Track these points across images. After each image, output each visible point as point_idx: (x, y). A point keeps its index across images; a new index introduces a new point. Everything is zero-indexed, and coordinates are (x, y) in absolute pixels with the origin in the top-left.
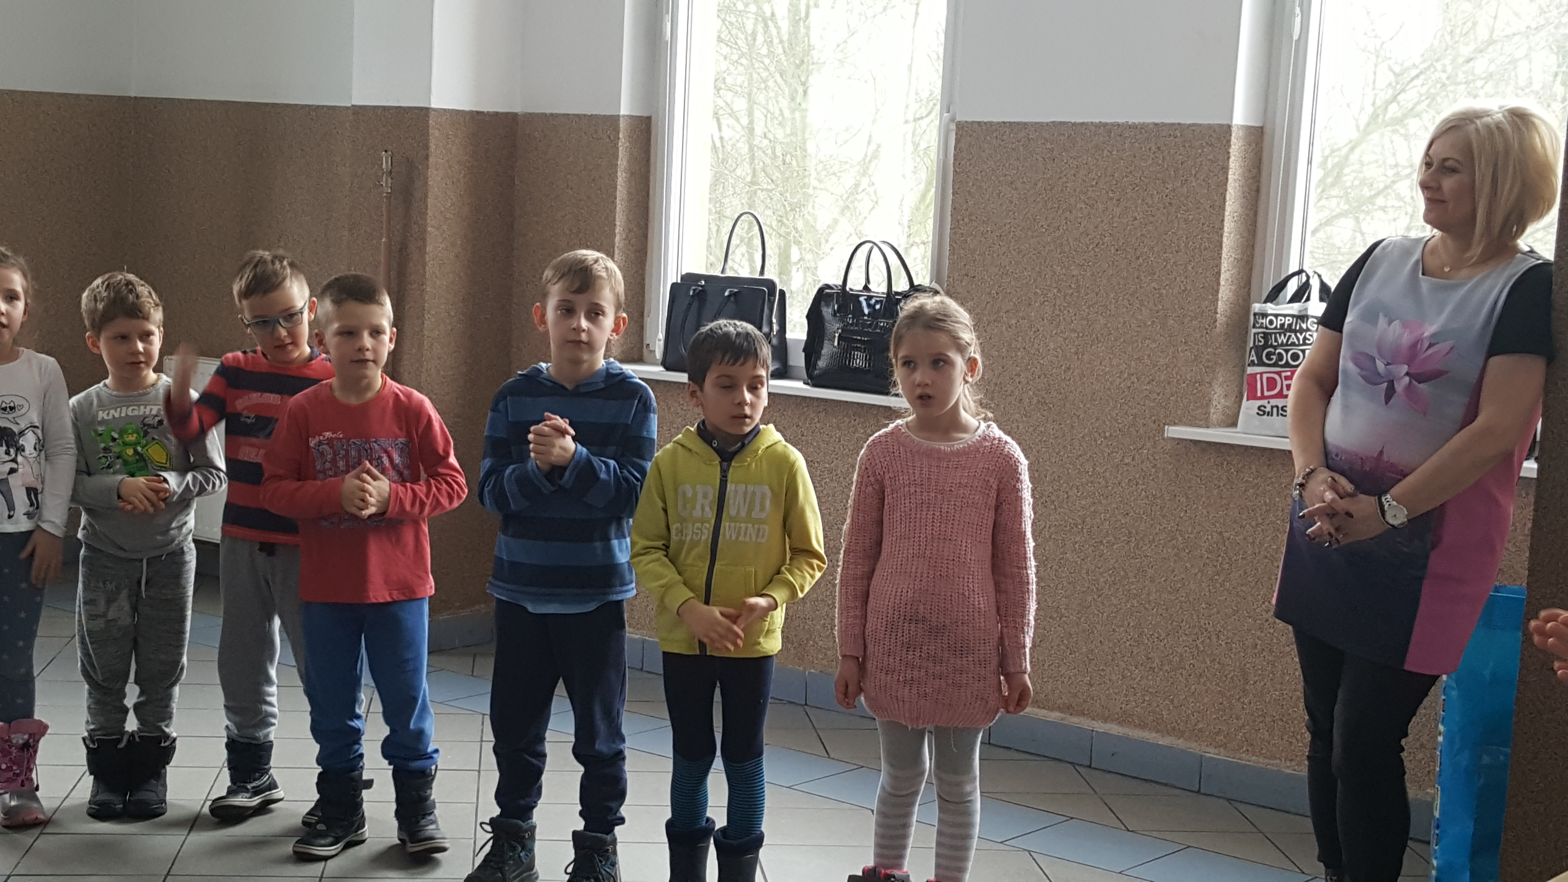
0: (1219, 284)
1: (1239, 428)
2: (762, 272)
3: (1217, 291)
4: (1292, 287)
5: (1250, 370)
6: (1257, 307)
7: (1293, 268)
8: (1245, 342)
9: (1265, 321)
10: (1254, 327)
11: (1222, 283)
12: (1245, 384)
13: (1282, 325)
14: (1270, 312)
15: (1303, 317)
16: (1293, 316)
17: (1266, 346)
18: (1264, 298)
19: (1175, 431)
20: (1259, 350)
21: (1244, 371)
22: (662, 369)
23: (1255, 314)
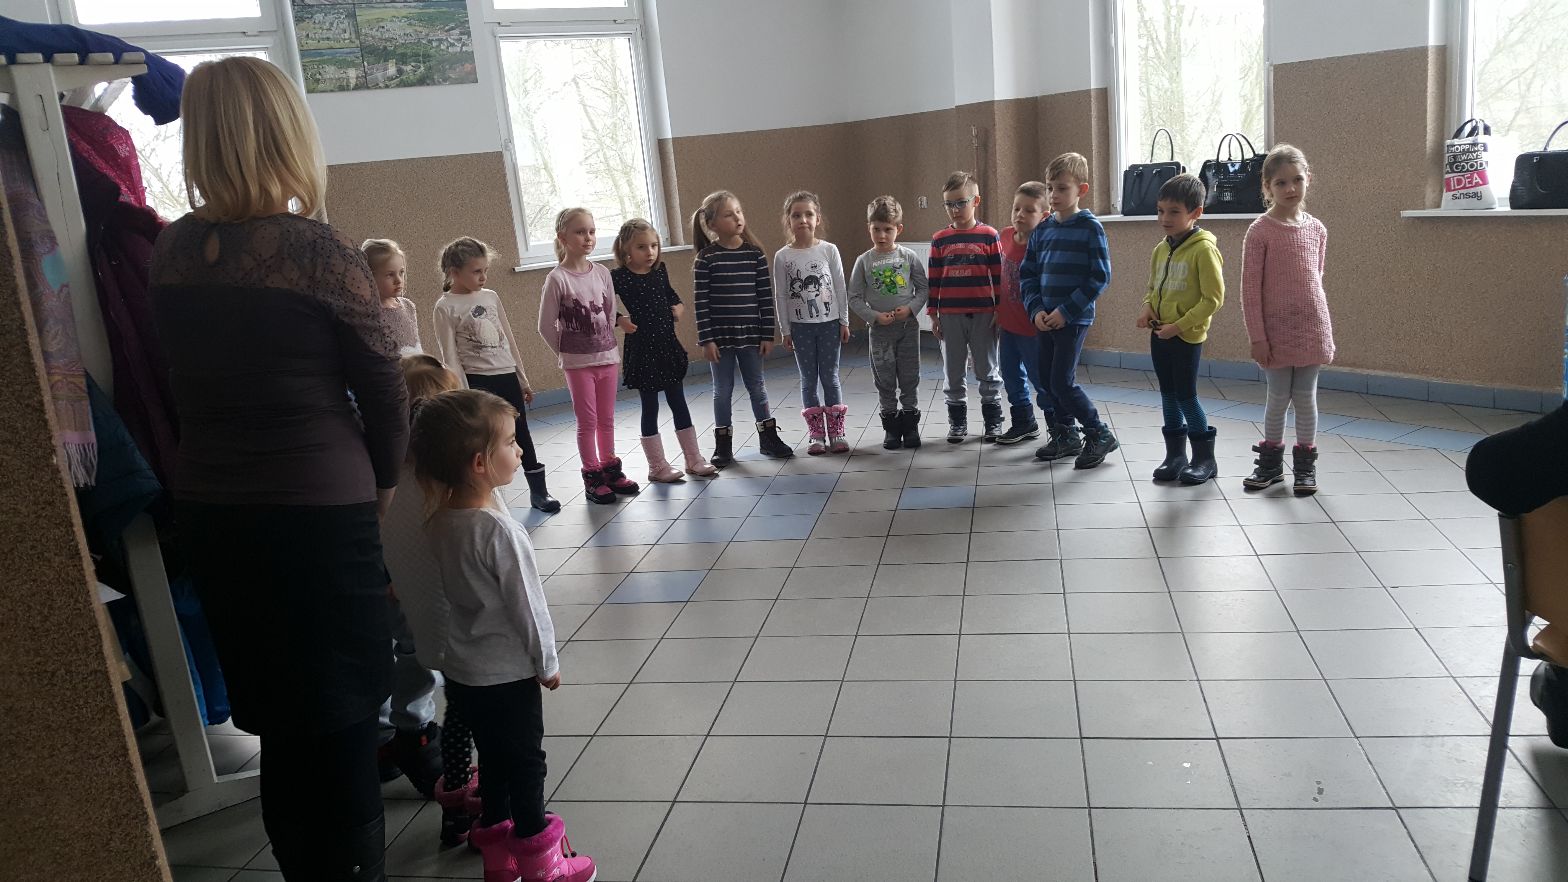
0: (1426, 132)
1: (1442, 208)
2: (1172, 159)
3: (1426, 136)
4: (1468, 129)
5: (1447, 176)
6: (1448, 142)
7: (1468, 118)
8: (1443, 161)
9: (1454, 149)
10: (1448, 153)
11: (1428, 131)
12: (1444, 183)
13: (1464, 150)
14: (1456, 143)
15: (1474, 144)
16: (1469, 144)
17: (1455, 162)
18: (1452, 135)
19: (1406, 213)
20: (1451, 165)
21: (1442, 176)
22: (1122, 215)
23: (1448, 146)
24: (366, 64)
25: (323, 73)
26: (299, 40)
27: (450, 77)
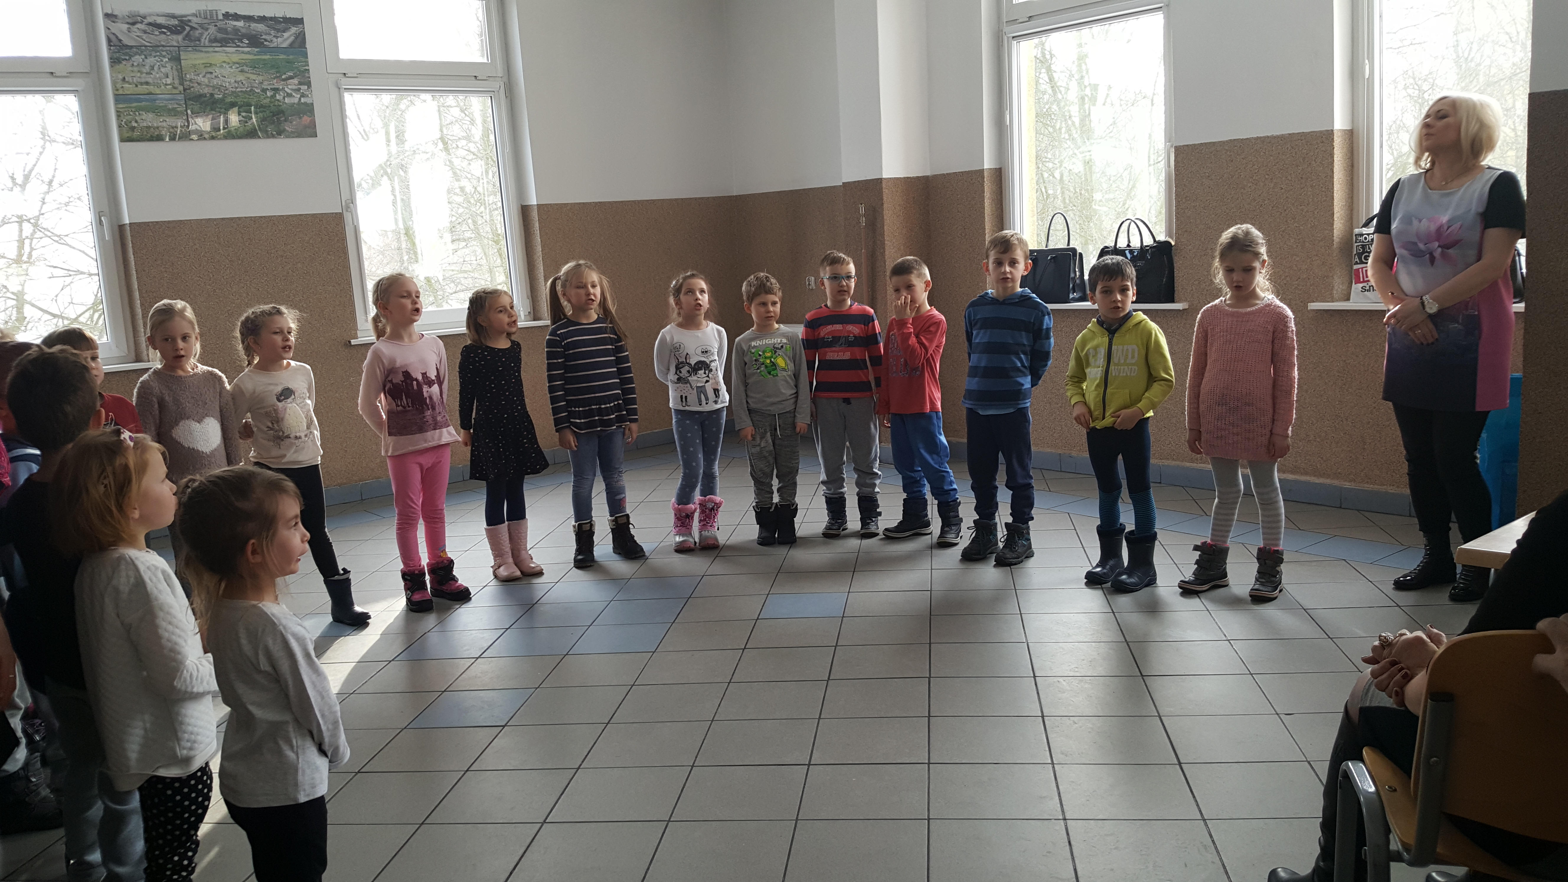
0: (1333, 220)
1: (1351, 301)
2: (1068, 244)
3: (1333, 224)
5: (1355, 267)
6: (1357, 231)
8: (1352, 252)
9: (1362, 238)
10: (1356, 242)
11: (1336, 219)
12: (1353, 276)
14: (1364, 233)
17: (1363, 252)
18: (1361, 225)
19: (1314, 305)
20: (1359, 255)
21: (1351, 267)
23: (1356, 235)
24: (189, 112)
25: (139, 121)
26: (114, 83)
27: (285, 130)
